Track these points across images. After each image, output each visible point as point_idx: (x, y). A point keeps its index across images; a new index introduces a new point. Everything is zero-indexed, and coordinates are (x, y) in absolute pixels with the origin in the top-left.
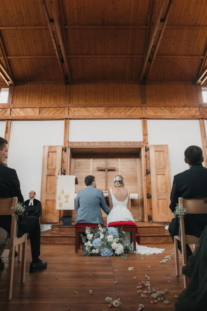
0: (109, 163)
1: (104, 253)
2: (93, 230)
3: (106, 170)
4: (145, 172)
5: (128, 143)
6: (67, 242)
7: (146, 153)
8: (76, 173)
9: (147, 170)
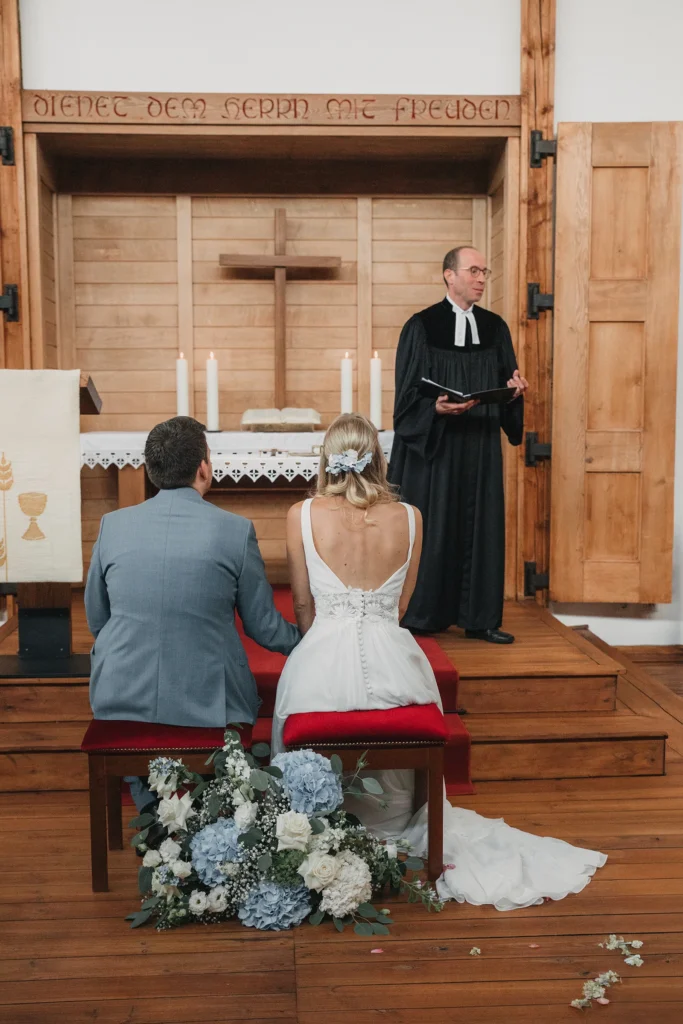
0: (300, 227)
1: (260, 908)
2: (190, 775)
3: (280, 274)
4: (523, 301)
5: (419, 105)
6: (43, 778)
7: (536, 175)
8: (89, 288)
9: (533, 290)
